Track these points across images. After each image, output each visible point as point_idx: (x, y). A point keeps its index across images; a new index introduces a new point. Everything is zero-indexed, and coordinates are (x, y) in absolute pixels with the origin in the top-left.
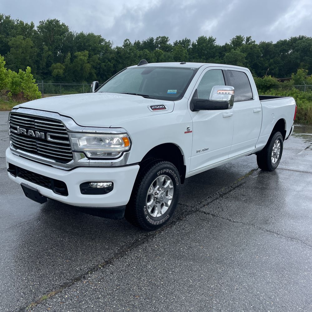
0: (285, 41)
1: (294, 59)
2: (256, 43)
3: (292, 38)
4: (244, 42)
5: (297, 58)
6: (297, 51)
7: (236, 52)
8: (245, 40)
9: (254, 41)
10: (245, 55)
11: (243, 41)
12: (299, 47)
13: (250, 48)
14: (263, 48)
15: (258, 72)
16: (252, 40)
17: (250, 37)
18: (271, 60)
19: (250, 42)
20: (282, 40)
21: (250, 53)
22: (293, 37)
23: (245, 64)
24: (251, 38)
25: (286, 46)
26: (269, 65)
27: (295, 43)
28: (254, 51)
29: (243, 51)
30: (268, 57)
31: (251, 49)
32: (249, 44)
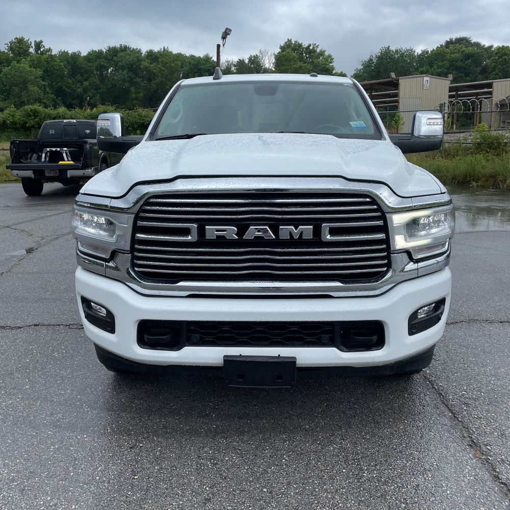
0: (100, 52)
1: (120, 82)
2: (53, 53)
3: (110, 48)
4: (32, 50)
5: (124, 81)
6: (123, 68)
7: (23, 67)
8: (33, 45)
9: (50, 48)
10: (40, 72)
11: (29, 47)
12: (124, 62)
13: (45, 61)
14: (68, 62)
15: (68, 103)
16: (46, 47)
17: (41, 42)
18: (86, 83)
19: (42, 50)
20: (96, 51)
21: (47, 70)
22: (111, 46)
23: (42, 88)
24: (43, 44)
25: (103, 60)
26: (83, 91)
27: (116, 56)
28: (52, 66)
29: (35, 64)
30: (79, 77)
31: (47, 61)
32: (42, 53)
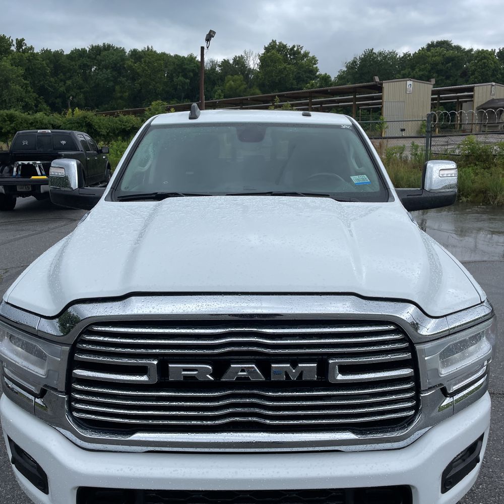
0: (84, 51)
1: (104, 81)
2: (35, 51)
3: (93, 47)
4: (13, 48)
5: (108, 79)
6: (106, 67)
7: (3, 65)
8: (14, 43)
9: (32, 46)
10: (21, 71)
11: (10, 46)
12: (107, 61)
13: (27, 59)
14: (51, 61)
15: (50, 102)
16: (28, 46)
17: (23, 40)
18: (69, 82)
19: (23, 48)
20: (79, 50)
21: (29, 68)
22: (94, 45)
23: (24, 87)
24: (24, 42)
25: (87, 58)
26: (66, 89)
27: (99, 55)
28: (34, 65)
29: (17, 62)
30: (61, 76)
31: (29, 60)
32: (24, 51)
